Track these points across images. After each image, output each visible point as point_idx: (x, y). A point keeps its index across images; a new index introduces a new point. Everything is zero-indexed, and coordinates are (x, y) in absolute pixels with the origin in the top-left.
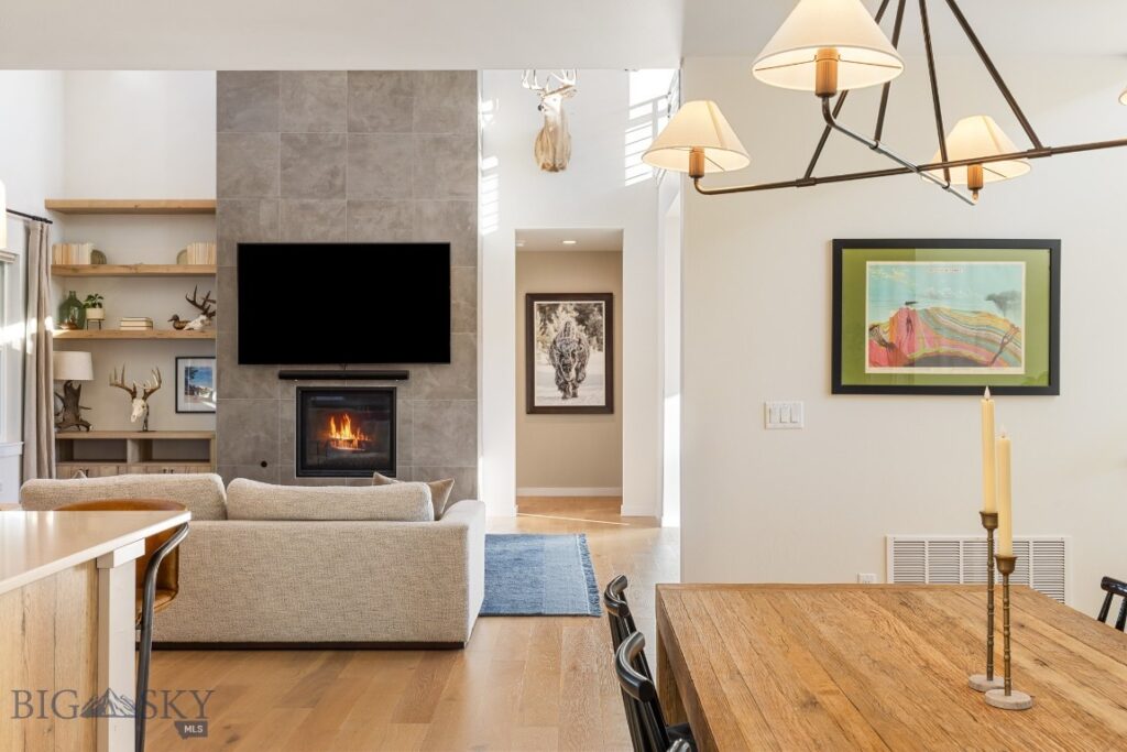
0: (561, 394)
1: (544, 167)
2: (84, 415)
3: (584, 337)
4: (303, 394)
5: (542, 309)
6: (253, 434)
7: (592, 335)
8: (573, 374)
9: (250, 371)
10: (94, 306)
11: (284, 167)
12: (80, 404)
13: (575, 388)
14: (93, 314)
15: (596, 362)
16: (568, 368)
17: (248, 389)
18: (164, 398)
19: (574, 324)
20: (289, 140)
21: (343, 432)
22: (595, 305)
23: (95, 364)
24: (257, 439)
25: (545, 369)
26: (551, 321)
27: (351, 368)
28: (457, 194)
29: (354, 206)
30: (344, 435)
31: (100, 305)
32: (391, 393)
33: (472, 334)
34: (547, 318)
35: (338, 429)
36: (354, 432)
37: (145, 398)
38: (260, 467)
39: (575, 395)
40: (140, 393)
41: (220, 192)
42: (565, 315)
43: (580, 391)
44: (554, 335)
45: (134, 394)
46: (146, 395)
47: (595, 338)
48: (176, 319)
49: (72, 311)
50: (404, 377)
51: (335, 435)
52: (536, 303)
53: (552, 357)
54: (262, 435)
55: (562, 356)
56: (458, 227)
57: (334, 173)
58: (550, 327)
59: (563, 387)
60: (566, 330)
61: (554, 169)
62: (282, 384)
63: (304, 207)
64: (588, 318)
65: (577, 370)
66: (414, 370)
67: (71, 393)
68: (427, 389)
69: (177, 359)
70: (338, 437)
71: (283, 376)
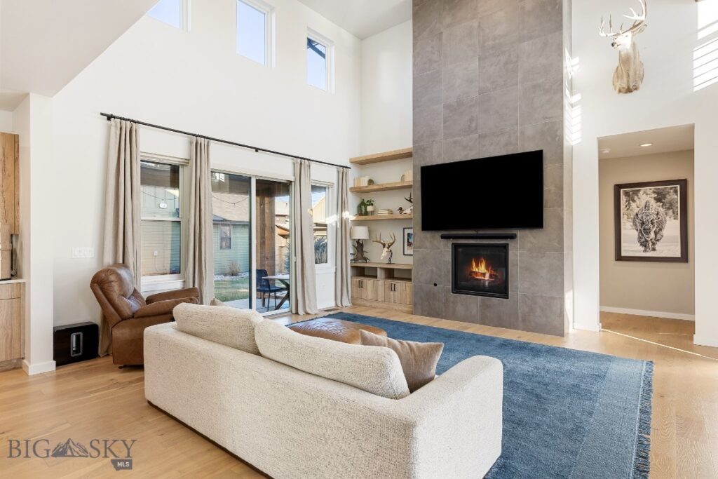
0: (643, 249)
1: (620, 91)
2: (365, 255)
3: (662, 210)
4: (455, 247)
5: (627, 194)
6: (430, 268)
7: (668, 209)
8: (652, 235)
9: (428, 234)
10: (369, 205)
11: (445, 122)
12: (364, 250)
13: (653, 244)
14: (369, 209)
15: (672, 227)
16: (647, 232)
17: (428, 244)
18: (397, 248)
19: (653, 202)
20: (447, 107)
21: (480, 267)
22: (671, 188)
23: (370, 232)
24: (432, 271)
25: (629, 231)
26: (634, 201)
27: (481, 232)
28: (550, 118)
29: (483, 137)
30: (481, 270)
31: (372, 205)
32: (506, 247)
33: (559, 209)
34: (630, 198)
35: (477, 266)
36: (487, 268)
37: (388, 248)
38: (433, 286)
39: (654, 249)
40: (387, 246)
41: (415, 142)
42: (646, 197)
43: (658, 246)
44: (636, 210)
45: (384, 245)
46: (389, 246)
47: (671, 210)
48: (401, 209)
49: (362, 209)
50: (513, 237)
51: (475, 269)
52: (622, 190)
53: (636, 225)
54: (434, 269)
55: (643, 224)
56: (549, 139)
57: (471, 120)
58: (633, 205)
59: (644, 244)
60: (647, 206)
61: (629, 90)
62: (444, 241)
63: (455, 142)
64: (665, 197)
65: (656, 233)
66: (520, 233)
67: (359, 245)
68: (529, 245)
69: (404, 229)
70: (477, 271)
71: (443, 237)
